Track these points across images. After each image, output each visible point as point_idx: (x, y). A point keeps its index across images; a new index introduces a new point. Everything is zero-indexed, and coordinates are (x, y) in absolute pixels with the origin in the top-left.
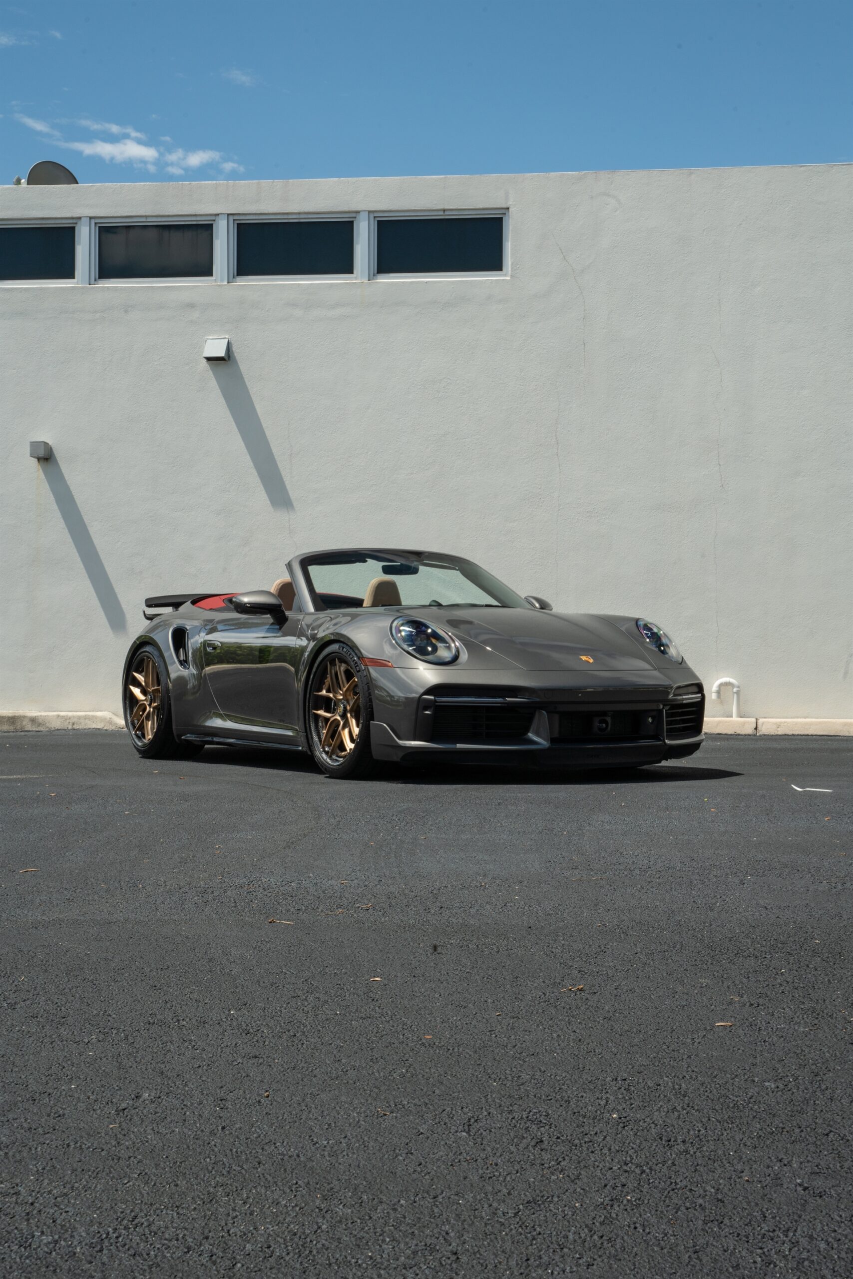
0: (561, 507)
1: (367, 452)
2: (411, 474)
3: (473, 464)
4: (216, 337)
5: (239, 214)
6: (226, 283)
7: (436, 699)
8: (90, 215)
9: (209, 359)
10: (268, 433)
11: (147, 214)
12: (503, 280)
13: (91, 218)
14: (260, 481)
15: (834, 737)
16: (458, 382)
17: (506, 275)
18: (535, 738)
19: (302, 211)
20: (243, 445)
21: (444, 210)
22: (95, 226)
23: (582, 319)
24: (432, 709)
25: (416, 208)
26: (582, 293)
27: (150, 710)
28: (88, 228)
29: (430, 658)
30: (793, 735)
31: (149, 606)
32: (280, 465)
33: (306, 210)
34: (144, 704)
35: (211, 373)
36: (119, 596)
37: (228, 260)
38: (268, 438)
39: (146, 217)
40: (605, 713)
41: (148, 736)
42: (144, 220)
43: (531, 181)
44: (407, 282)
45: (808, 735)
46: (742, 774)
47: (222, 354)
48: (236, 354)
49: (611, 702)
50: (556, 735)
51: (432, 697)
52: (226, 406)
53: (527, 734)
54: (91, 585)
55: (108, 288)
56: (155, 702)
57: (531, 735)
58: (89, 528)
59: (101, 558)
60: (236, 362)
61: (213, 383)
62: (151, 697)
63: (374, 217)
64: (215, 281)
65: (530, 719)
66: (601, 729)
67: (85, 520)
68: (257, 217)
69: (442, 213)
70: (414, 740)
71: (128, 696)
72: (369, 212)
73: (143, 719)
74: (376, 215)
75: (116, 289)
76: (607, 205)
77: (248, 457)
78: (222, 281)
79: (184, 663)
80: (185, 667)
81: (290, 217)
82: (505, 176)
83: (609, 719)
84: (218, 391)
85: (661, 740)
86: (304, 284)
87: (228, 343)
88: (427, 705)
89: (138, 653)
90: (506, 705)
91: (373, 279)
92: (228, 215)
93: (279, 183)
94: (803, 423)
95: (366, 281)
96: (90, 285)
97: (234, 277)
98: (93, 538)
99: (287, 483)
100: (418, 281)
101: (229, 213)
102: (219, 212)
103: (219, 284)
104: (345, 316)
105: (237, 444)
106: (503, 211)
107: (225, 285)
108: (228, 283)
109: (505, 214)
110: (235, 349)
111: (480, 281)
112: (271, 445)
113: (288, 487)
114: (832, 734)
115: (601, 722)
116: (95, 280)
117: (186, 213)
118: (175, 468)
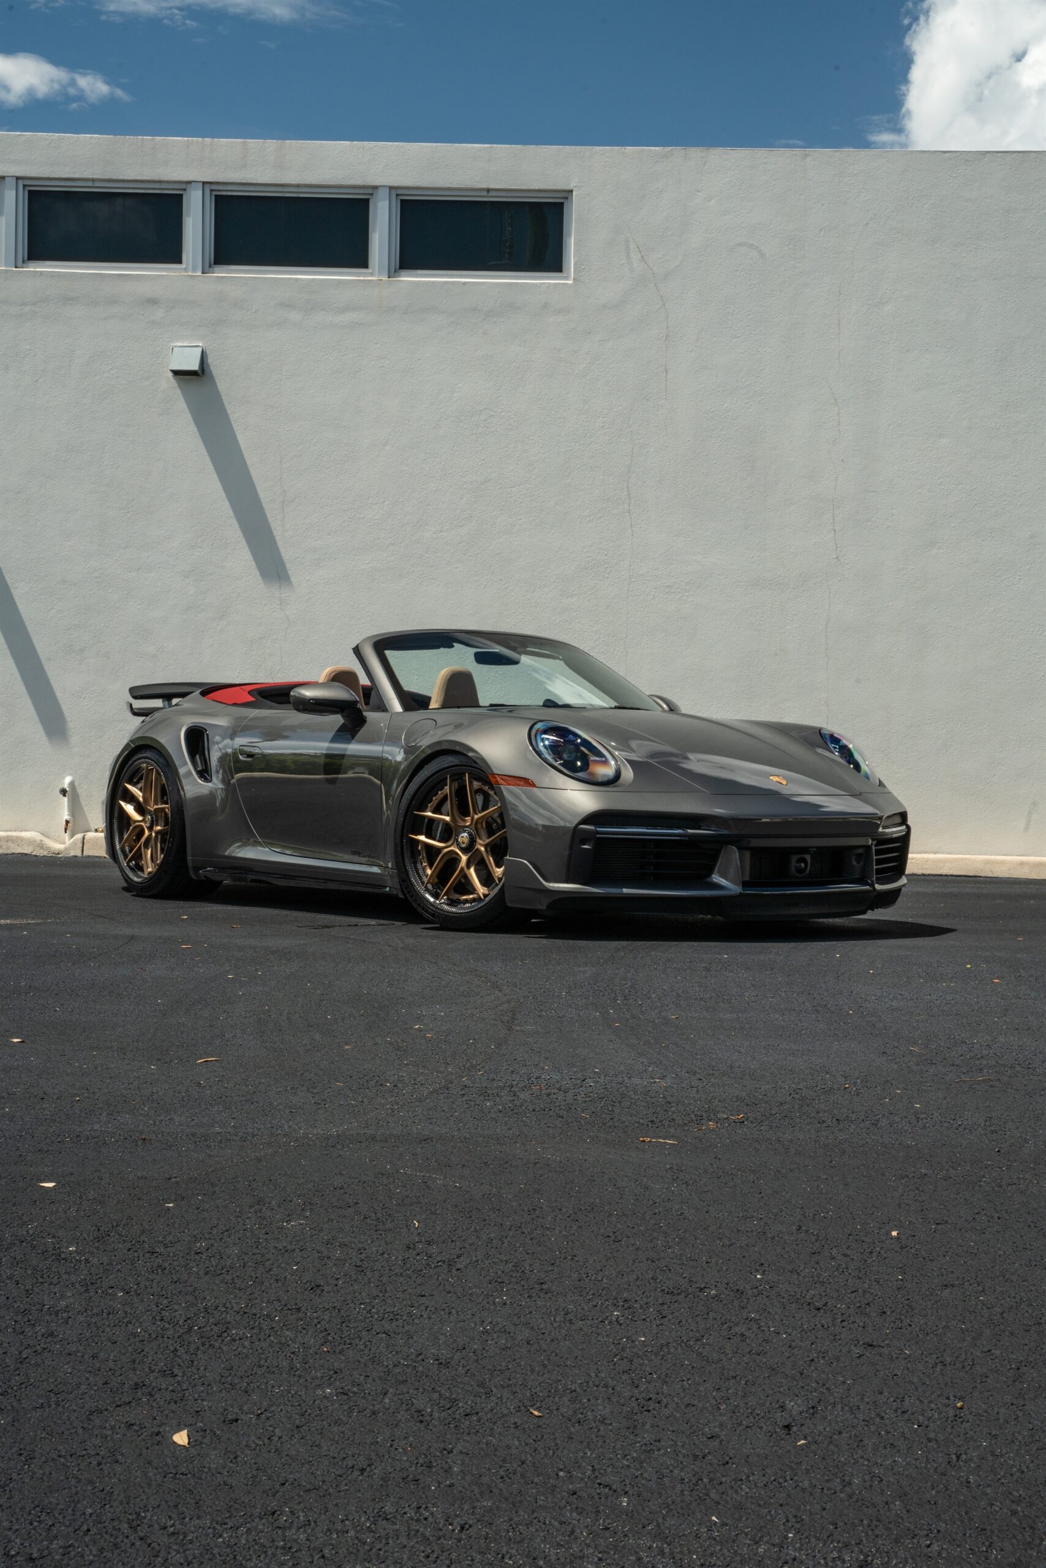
0: (633, 580)
1: (383, 502)
2: (441, 532)
3: (520, 521)
4: (186, 344)
5: (218, 183)
6: (199, 273)
7: (598, 829)
8: (17, 174)
9: (176, 373)
10: (254, 473)
11: (95, 177)
12: (564, 284)
13: (18, 178)
14: (242, 536)
15: (974, 878)
16: (503, 414)
17: (567, 278)
18: (723, 882)
19: (302, 182)
20: (221, 488)
21: (488, 190)
22: (24, 189)
23: (664, 338)
24: (592, 842)
25: (451, 186)
26: (664, 304)
27: (150, 835)
28: (14, 192)
29: (581, 775)
30: (924, 875)
31: (135, 698)
32: (269, 515)
33: (307, 182)
34: (141, 826)
35: (178, 391)
36: (52, 681)
37: (203, 243)
38: (254, 479)
39: (93, 180)
40: (805, 850)
41: (148, 868)
42: (90, 184)
43: (602, 156)
44: (438, 282)
45: (941, 875)
46: (956, 930)
47: (195, 366)
48: (212, 368)
49: (813, 836)
50: (747, 878)
51: (592, 827)
52: (198, 435)
53: (709, 875)
54: (14, 666)
55: (41, 273)
56: (157, 825)
57: (716, 878)
58: (12, 590)
59: (29, 630)
60: (212, 377)
61: (181, 405)
62: (152, 818)
63: (397, 195)
64: (186, 270)
65: (714, 858)
66: (800, 871)
67: (7, 579)
68: (242, 188)
69: (485, 194)
70: (567, 882)
71: (116, 815)
72: (391, 188)
73: (140, 847)
74: (400, 192)
75: (52, 275)
76: (698, 191)
77: (227, 504)
78: (194, 270)
79: (204, 773)
80: (206, 780)
81: (286, 189)
82: (568, 149)
83: (808, 857)
84: (187, 416)
85: (868, 884)
86: (304, 280)
87: (203, 353)
88: (585, 837)
89: (134, 759)
90: (687, 839)
91: (394, 277)
92: (204, 183)
93: (271, 145)
94: (941, 480)
95: (385, 278)
96: (16, 267)
97: (210, 267)
98: (18, 604)
99: (277, 538)
100: (454, 282)
101: (205, 180)
102: (191, 178)
103: (190, 274)
104: (357, 323)
105: (213, 486)
106: (565, 195)
107: (199, 276)
108: (203, 273)
109: (567, 198)
110: (211, 360)
111: (533, 284)
112: (258, 489)
113: (280, 544)
114: (972, 874)
115: (800, 861)
116: (23, 262)
117: (147, 178)
118: (129, 515)
